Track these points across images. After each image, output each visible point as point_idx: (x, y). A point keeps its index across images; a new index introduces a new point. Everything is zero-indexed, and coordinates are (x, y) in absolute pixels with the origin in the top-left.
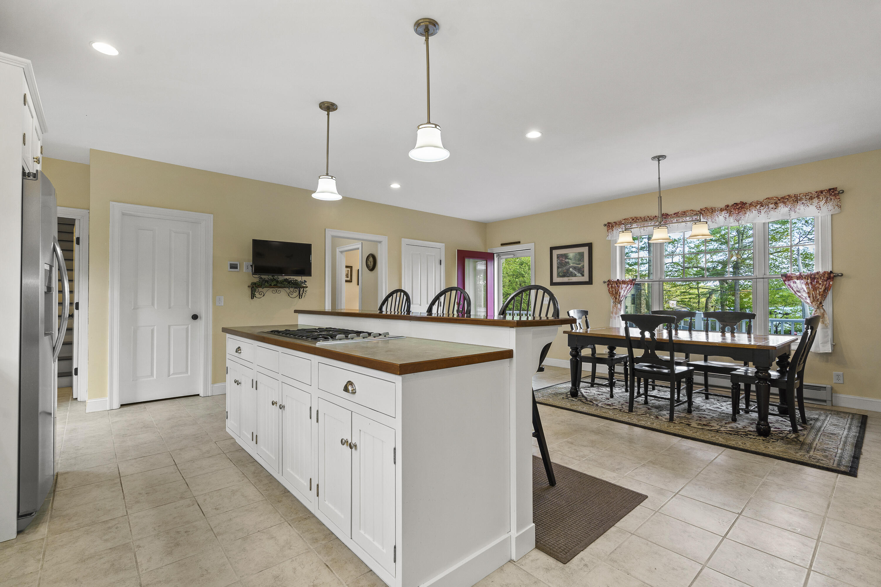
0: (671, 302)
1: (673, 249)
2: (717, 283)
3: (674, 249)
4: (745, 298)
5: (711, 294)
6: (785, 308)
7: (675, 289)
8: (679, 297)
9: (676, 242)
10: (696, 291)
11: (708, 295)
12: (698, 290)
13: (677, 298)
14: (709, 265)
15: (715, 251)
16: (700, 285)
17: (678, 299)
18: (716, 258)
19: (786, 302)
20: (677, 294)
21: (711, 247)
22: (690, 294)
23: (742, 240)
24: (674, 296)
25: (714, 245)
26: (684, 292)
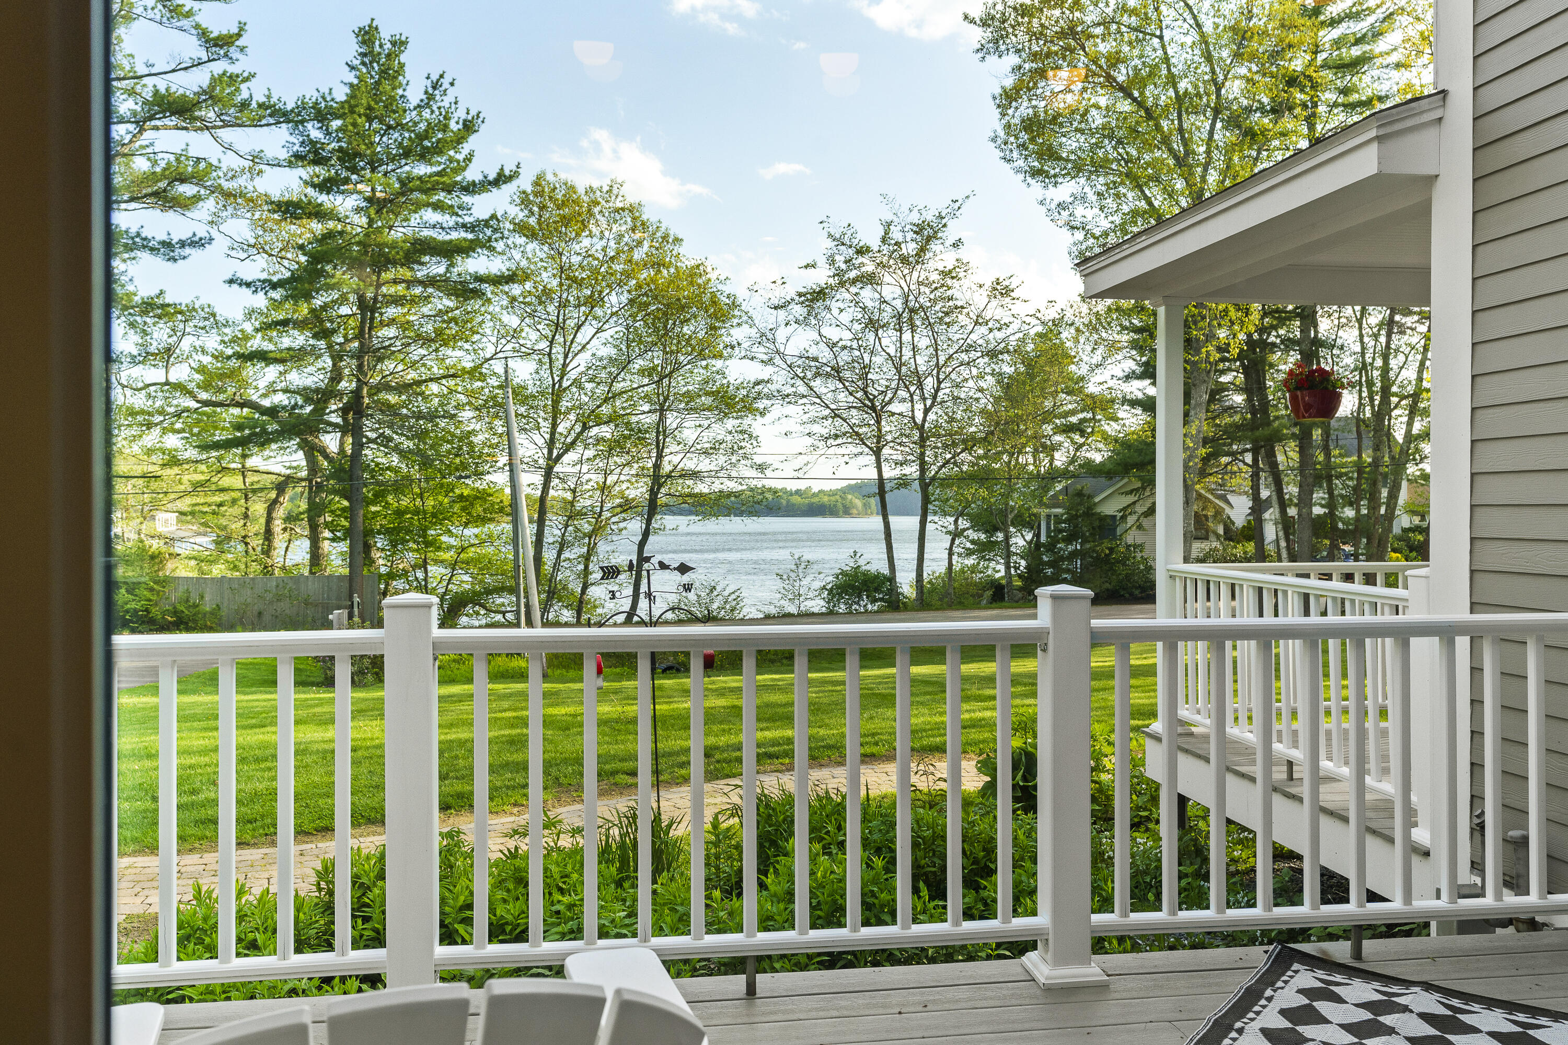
0: (161, 516)
1: (170, 340)
2: (299, 458)
3: (175, 338)
4: (374, 503)
5: (281, 488)
6: (467, 532)
7: (176, 470)
8: (188, 501)
9: (179, 317)
10: (236, 481)
11: (273, 495)
12: (244, 477)
13: (178, 503)
14: (280, 399)
15: (296, 357)
16: (251, 462)
17: (185, 504)
18: (296, 378)
19: (469, 514)
20: (182, 488)
21: (286, 342)
22: (222, 490)
23: (370, 329)
24: (172, 496)
25: (295, 339)
26: (202, 484)
